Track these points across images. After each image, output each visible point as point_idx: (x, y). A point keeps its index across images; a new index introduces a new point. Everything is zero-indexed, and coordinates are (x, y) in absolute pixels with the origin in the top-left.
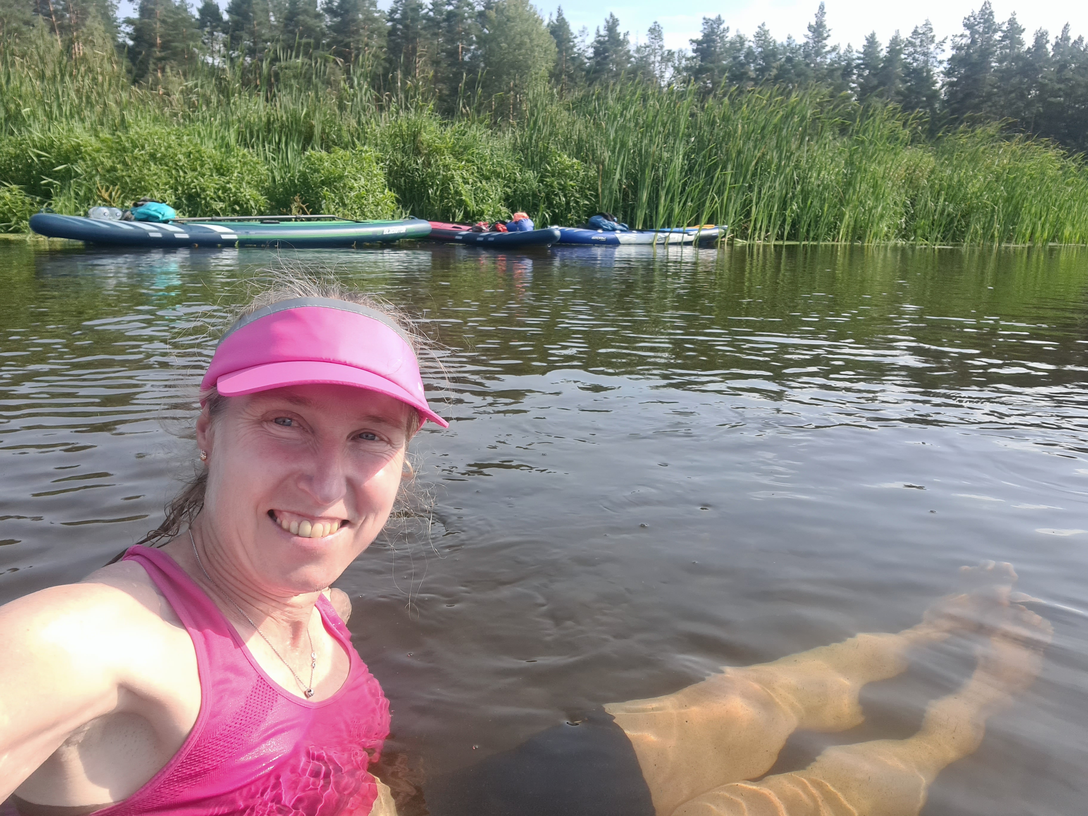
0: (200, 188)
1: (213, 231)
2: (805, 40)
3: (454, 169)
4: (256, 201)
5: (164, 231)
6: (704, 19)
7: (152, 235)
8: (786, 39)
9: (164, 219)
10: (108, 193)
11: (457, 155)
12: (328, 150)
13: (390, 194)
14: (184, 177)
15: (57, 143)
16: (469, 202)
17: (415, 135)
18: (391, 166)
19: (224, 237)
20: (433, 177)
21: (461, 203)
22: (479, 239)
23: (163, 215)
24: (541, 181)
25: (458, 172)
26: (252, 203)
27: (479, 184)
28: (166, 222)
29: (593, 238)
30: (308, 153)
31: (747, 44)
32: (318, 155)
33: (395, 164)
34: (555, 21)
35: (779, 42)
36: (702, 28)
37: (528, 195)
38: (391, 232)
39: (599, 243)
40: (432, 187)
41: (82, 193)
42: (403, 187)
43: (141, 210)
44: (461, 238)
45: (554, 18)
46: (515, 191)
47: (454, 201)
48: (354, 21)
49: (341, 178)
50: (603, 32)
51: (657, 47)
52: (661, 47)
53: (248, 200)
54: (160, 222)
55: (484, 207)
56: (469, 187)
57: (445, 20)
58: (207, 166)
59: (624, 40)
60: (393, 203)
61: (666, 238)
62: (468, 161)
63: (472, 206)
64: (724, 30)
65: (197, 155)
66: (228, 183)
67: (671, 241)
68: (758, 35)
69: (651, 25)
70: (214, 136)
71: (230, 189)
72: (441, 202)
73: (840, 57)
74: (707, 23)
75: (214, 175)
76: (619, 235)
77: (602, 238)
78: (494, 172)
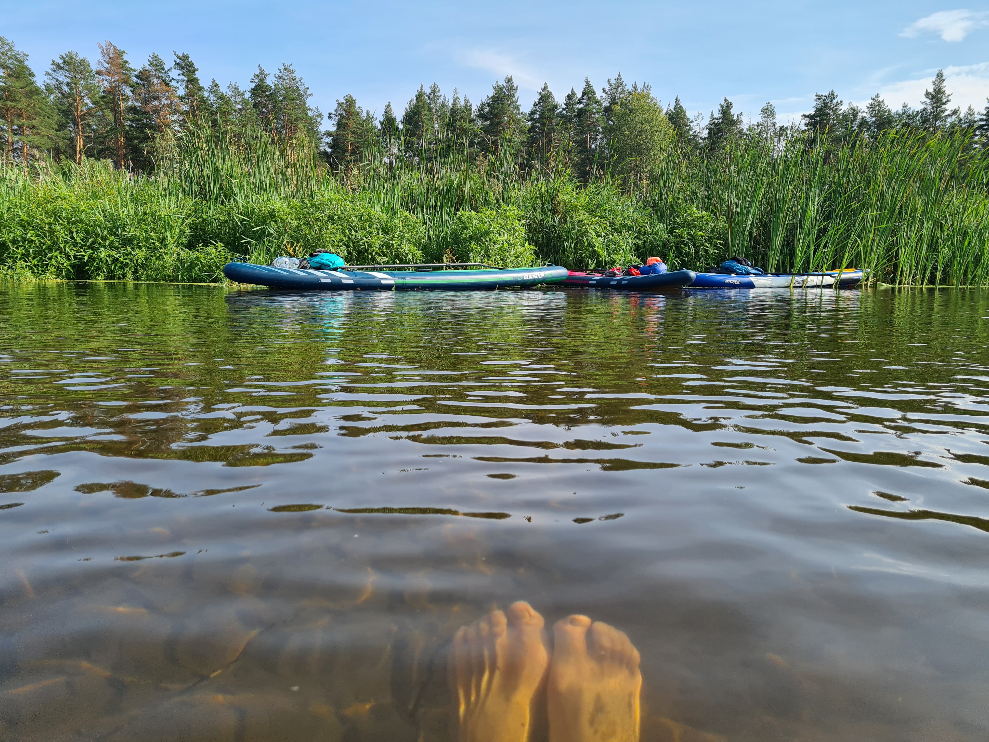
0: (368, 245)
1: (374, 277)
2: (922, 107)
3: (588, 224)
4: (414, 255)
5: (332, 277)
6: (817, 95)
7: (323, 280)
8: (902, 108)
9: (334, 267)
10: (292, 249)
11: (591, 212)
12: (476, 210)
13: (529, 248)
14: (355, 236)
15: (257, 210)
16: (601, 253)
17: (553, 197)
18: (530, 224)
19: (383, 282)
20: (569, 231)
21: (594, 254)
22: (612, 283)
23: (333, 264)
24: (671, 232)
25: (592, 226)
26: (410, 256)
27: (611, 237)
28: (335, 269)
29: (727, 281)
30: (460, 213)
31: (860, 115)
32: (468, 214)
33: (534, 222)
34: (673, 110)
35: (894, 111)
36: (814, 104)
37: (658, 245)
38: (531, 278)
39: (732, 286)
40: (567, 240)
41: (272, 250)
42: (541, 242)
43: (316, 259)
44: (595, 282)
45: (672, 107)
46: (645, 242)
47: (587, 252)
48: (500, 122)
49: (487, 233)
50: (717, 115)
51: (769, 124)
52: (774, 124)
53: (407, 254)
54: (330, 270)
55: (616, 257)
56: (601, 239)
57: (575, 116)
58: (374, 226)
59: (738, 120)
60: (531, 254)
61: (803, 281)
62: (601, 217)
63: (604, 255)
64: (837, 104)
65: (367, 217)
66: (392, 240)
67: (808, 284)
68: (871, 107)
69: (764, 105)
70: (382, 202)
71: (393, 245)
72: (575, 254)
73: (961, 120)
74: (819, 99)
75: (380, 234)
76: (753, 279)
77: (735, 282)
78: (624, 226)
